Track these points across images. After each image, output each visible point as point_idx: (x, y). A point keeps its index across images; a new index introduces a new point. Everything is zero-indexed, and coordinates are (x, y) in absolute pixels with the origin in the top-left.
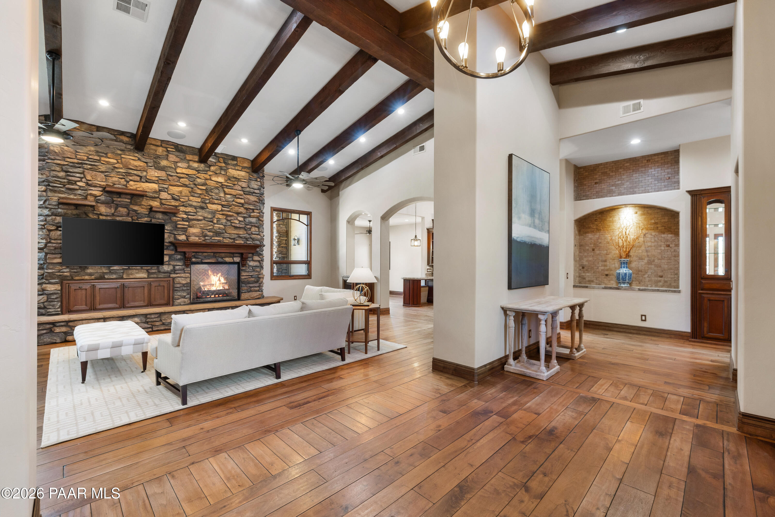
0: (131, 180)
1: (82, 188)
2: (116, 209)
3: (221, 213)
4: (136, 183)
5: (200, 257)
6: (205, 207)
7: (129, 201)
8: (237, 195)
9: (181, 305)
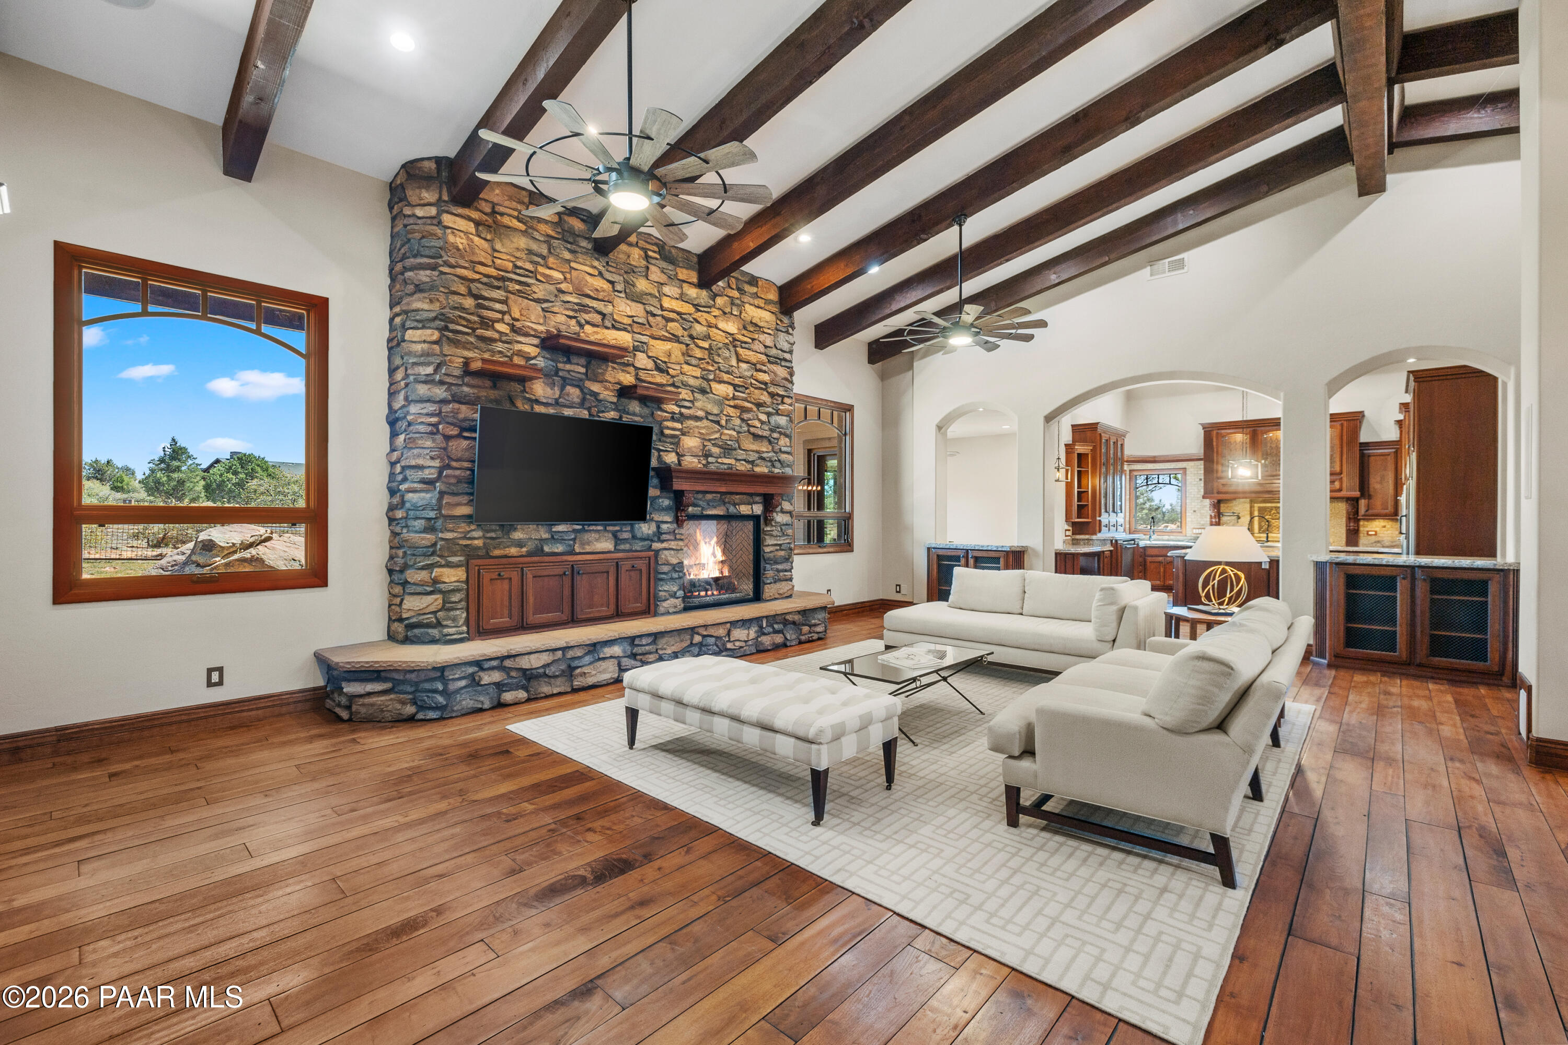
0: (588, 323)
1: (504, 338)
2: (562, 388)
3: (732, 403)
4: (596, 329)
5: (701, 503)
6: (708, 390)
7: (583, 370)
8: (759, 362)
9: (668, 613)
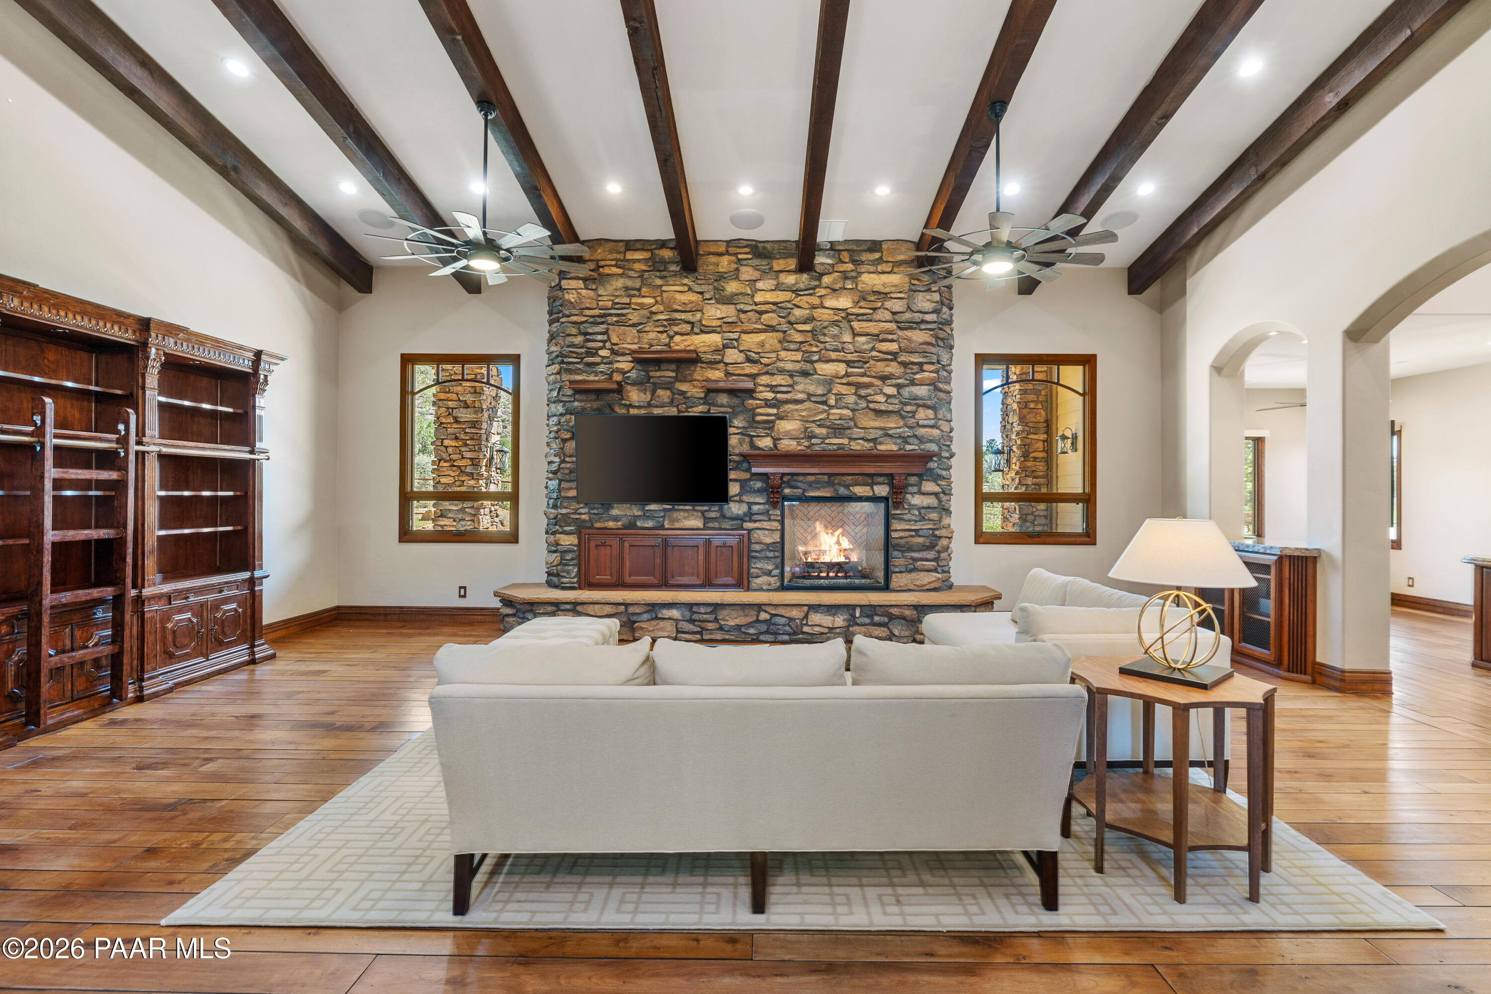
0: (676, 333)
1: (605, 361)
2: (653, 393)
3: (844, 381)
4: (685, 337)
5: (800, 484)
6: (811, 372)
7: (673, 374)
8: (881, 332)
